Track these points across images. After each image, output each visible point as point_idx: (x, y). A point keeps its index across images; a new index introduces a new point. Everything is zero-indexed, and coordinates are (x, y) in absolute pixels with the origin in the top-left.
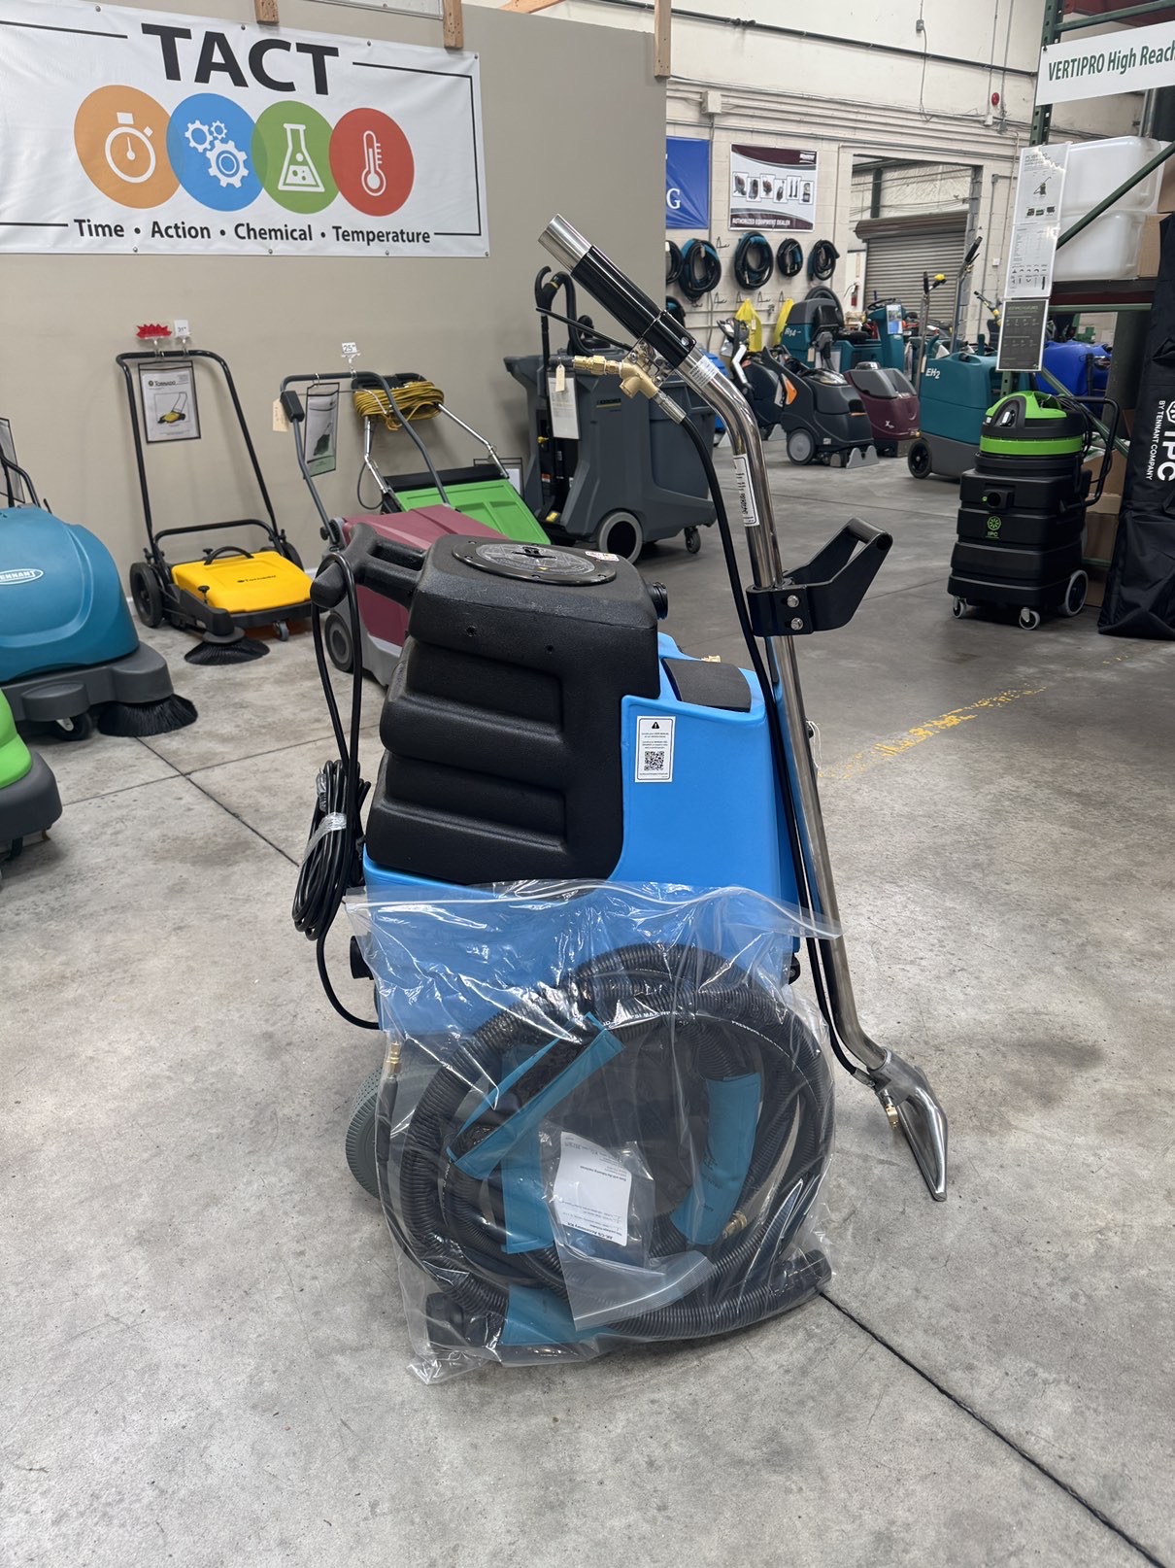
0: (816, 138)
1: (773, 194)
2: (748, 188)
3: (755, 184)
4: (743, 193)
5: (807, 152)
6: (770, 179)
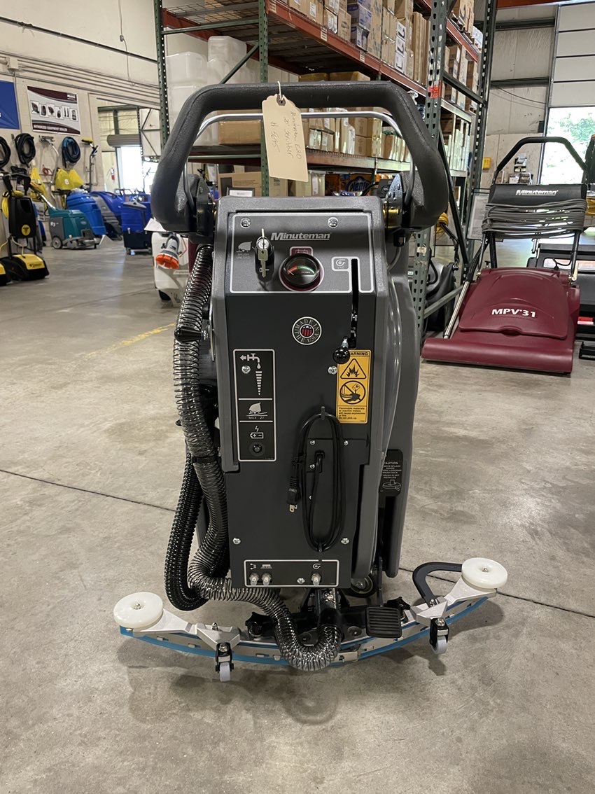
0: (75, 87)
1: (55, 114)
2: (40, 110)
3: (44, 108)
4: (38, 112)
5: (71, 94)
6: (52, 106)
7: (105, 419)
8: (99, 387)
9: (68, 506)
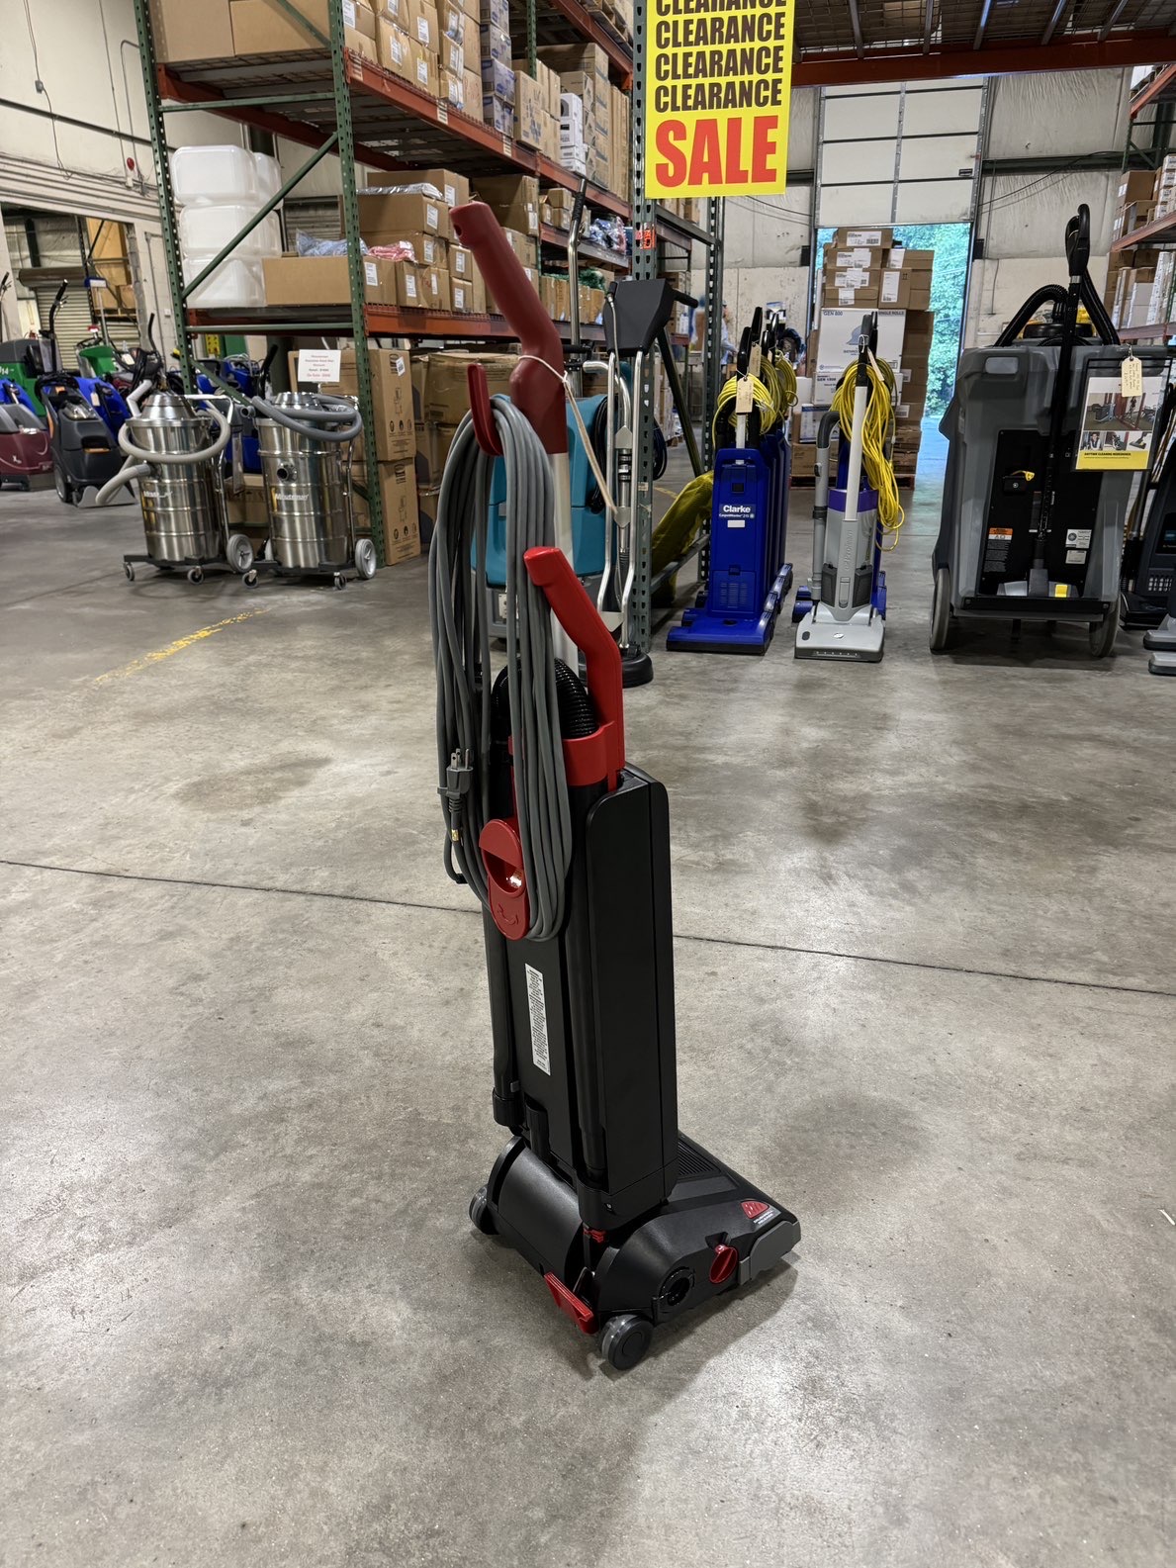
7: (167, 779)
8: (136, 730)
9: (156, 904)
